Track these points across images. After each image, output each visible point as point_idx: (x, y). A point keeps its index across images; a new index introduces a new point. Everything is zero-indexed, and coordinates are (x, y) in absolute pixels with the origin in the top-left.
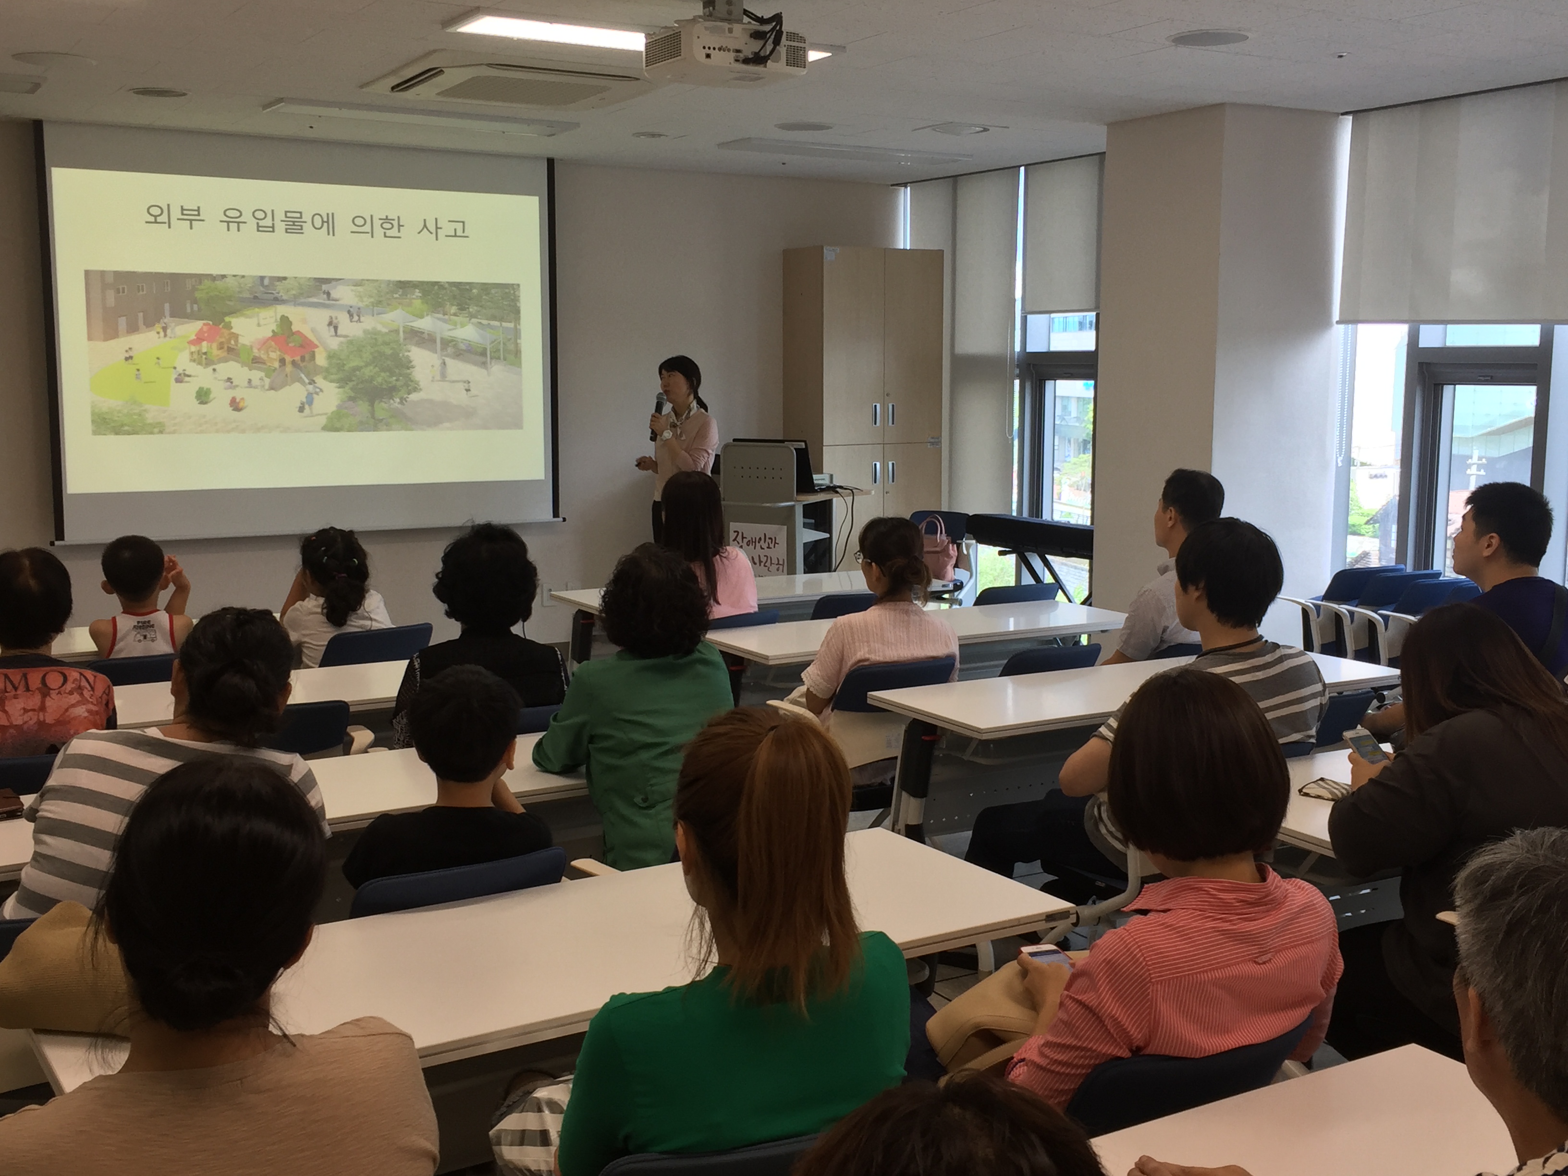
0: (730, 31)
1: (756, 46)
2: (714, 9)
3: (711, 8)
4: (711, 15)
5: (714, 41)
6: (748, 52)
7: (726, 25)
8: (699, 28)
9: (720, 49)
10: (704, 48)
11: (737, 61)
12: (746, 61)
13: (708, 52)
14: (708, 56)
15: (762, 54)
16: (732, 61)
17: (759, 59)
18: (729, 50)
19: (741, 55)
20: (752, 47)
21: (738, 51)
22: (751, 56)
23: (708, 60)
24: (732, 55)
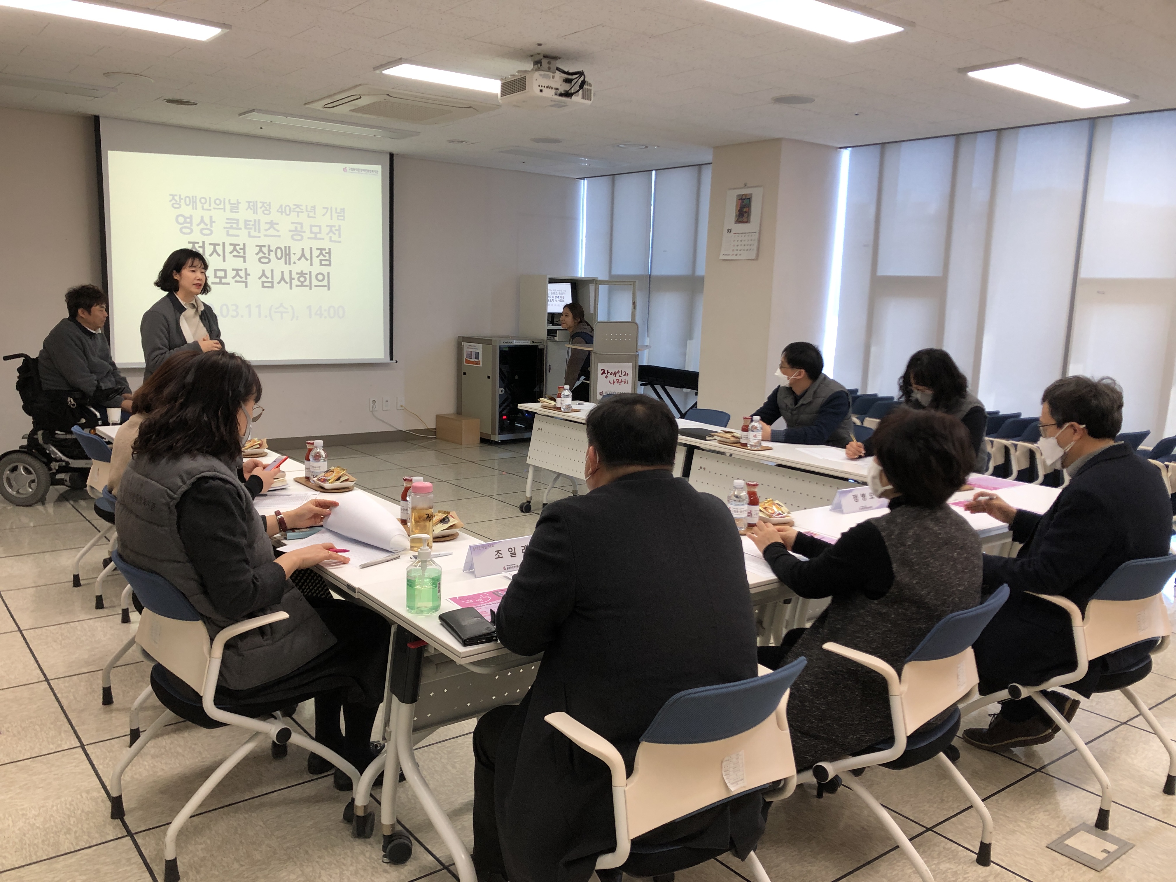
0: (553, 77)
1: (566, 87)
2: (541, 66)
3: (539, 65)
4: (539, 69)
5: (545, 82)
6: (562, 90)
7: (551, 74)
8: (537, 74)
9: (547, 87)
10: (539, 86)
11: (556, 94)
12: (561, 95)
13: (541, 88)
14: (541, 91)
15: (569, 92)
16: (554, 94)
17: (567, 94)
18: (552, 88)
19: (559, 92)
20: (564, 87)
21: (557, 89)
22: (563, 92)
23: (541, 93)
24: (553, 91)
